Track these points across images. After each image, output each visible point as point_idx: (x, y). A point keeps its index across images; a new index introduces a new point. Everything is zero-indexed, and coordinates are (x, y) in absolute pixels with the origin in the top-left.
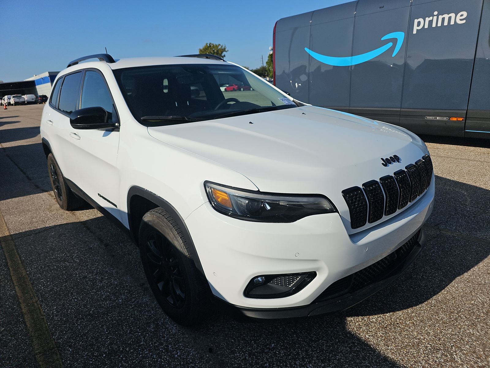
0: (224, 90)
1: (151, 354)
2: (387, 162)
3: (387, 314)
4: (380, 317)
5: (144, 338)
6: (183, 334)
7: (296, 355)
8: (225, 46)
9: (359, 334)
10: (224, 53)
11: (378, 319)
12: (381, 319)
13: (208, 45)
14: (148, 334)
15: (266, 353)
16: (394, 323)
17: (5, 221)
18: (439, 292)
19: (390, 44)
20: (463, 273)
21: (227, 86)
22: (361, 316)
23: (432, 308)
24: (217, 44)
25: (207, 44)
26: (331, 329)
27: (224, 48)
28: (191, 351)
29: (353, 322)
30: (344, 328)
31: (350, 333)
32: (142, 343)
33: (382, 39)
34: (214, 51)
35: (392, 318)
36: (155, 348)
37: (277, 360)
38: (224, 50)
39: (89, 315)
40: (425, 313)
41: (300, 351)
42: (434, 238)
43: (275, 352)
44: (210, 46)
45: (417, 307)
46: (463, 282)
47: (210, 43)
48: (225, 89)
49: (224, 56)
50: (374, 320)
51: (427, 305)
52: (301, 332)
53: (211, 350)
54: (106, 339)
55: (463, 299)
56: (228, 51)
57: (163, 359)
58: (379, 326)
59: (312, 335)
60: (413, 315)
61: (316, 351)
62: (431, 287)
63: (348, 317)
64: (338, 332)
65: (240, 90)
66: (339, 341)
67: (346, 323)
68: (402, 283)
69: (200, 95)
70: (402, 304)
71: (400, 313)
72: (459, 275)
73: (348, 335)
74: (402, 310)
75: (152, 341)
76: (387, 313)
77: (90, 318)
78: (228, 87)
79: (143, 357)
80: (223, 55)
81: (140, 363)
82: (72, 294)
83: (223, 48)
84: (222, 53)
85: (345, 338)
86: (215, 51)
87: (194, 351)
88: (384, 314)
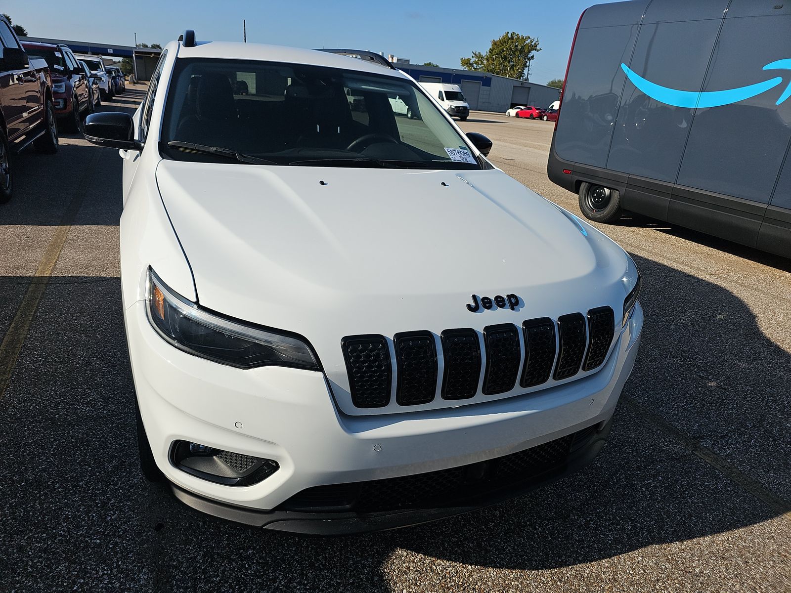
0: (515, 115)
1: (80, 503)
2: (480, 304)
3: (470, 567)
4: (454, 567)
5: (90, 476)
6: (144, 489)
7: (270, 580)
8: (537, 41)
9: (395, 583)
10: (533, 52)
11: (446, 570)
12: (453, 571)
13: (509, 35)
14: (100, 472)
15: (231, 561)
16: (469, 585)
17: (60, 254)
18: (596, 560)
19: (778, 80)
20: (671, 541)
21: (523, 107)
22: (423, 554)
23: (559, 583)
24: (525, 36)
25: (508, 33)
26: (356, 558)
27: (535, 43)
28: (133, 518)
29: (401, 560)
30: (380, 563)
31: (381, 576)
32: (81, 484)
33: (765, 68)
34: (516, 46)
35: (472, 576)
36: (91, 496)
37: (237, 577)
38: (534, 47)
39: (51, 419)
40: (538, 588)
41: (281, 576)
42: (673, 459)
43: (245, 564)
44: (512, 38)
45: (534, 572)
46: (657, 557)
47: (514, 33)
48: (517, 114)
49: (532, 57)
50: (439, 568)
51: (553, 575)
52: (307, 547)
53: (159, 527)
54: (44, 461)
55: (631, 588)
56: (540, 49)
57: (89, 517)
58: (438, 582)
59: (320, 558)
60: (513, 584)
61: (305, 585)
62: (588, 547)
63: (401, 548)
64: (363, 568)
65: (542, 119)
66: (353, 583)
67: (389, 556)
68: (541, 522)
69: (468, 118)
70: (511, 558)
71: (493, 572)
72: (661, 541)
73: (376, 579)
74: (502, 568)
75: (96, 484)
76: (471, 564)
77: (49, 424)
78: (524, 111)
79: (67, 505)
80: (530, 55)
81: (58, 511)
82: (55, 382)
83: (533, 44)
84: (529, 52)
85: (367, 581)
86: (519, 47)
87: (138, 520)
88: (464, 563)
